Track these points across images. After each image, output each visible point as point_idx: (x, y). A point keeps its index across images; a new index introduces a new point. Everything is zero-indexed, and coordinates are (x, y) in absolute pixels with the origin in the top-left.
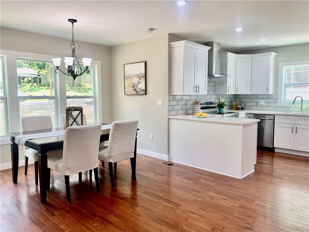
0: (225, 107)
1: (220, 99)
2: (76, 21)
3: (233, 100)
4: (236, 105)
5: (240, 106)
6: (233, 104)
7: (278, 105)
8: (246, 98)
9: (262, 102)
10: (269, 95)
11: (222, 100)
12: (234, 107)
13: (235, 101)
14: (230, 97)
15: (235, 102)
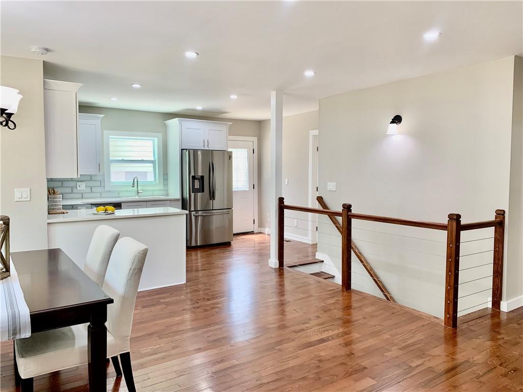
7: (106, 189)
9: (81, 187)
10: (92, 175)
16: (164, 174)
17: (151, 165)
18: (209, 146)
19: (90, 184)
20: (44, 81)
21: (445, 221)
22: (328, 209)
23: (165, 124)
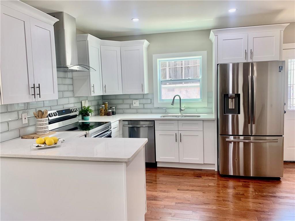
0: (90, 114)
1: (83, 102)
3: (101, 102)
4: (105, 109)
5: (111, 110)
6: (101, 108)
7: (156, 106)
8: (117, 99)
9: (136, 104)
10: (144, 95)
11: (86, 104)
12: (103, 111)
13: (104, 104)
14: (97, 98)
15: (104, 106)
16: (208, 92)
18: (254, 58)
19: (143, 101)
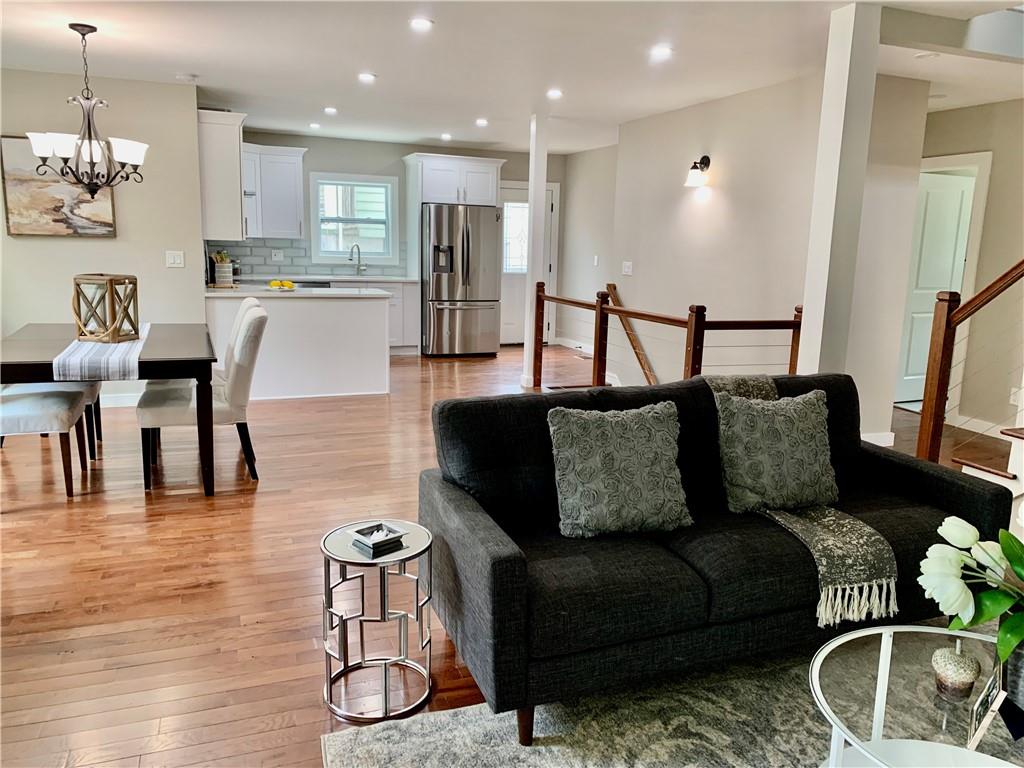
2: (93, 29)
7: (314, 261)
9: (278, 256)
16: (400, 243)
17: (382, 226)
18: (468, 199)
19: (290, 252)
20: (198, 113)
21: (684, 315)
22: (620, 305)
23: (404, 163)
